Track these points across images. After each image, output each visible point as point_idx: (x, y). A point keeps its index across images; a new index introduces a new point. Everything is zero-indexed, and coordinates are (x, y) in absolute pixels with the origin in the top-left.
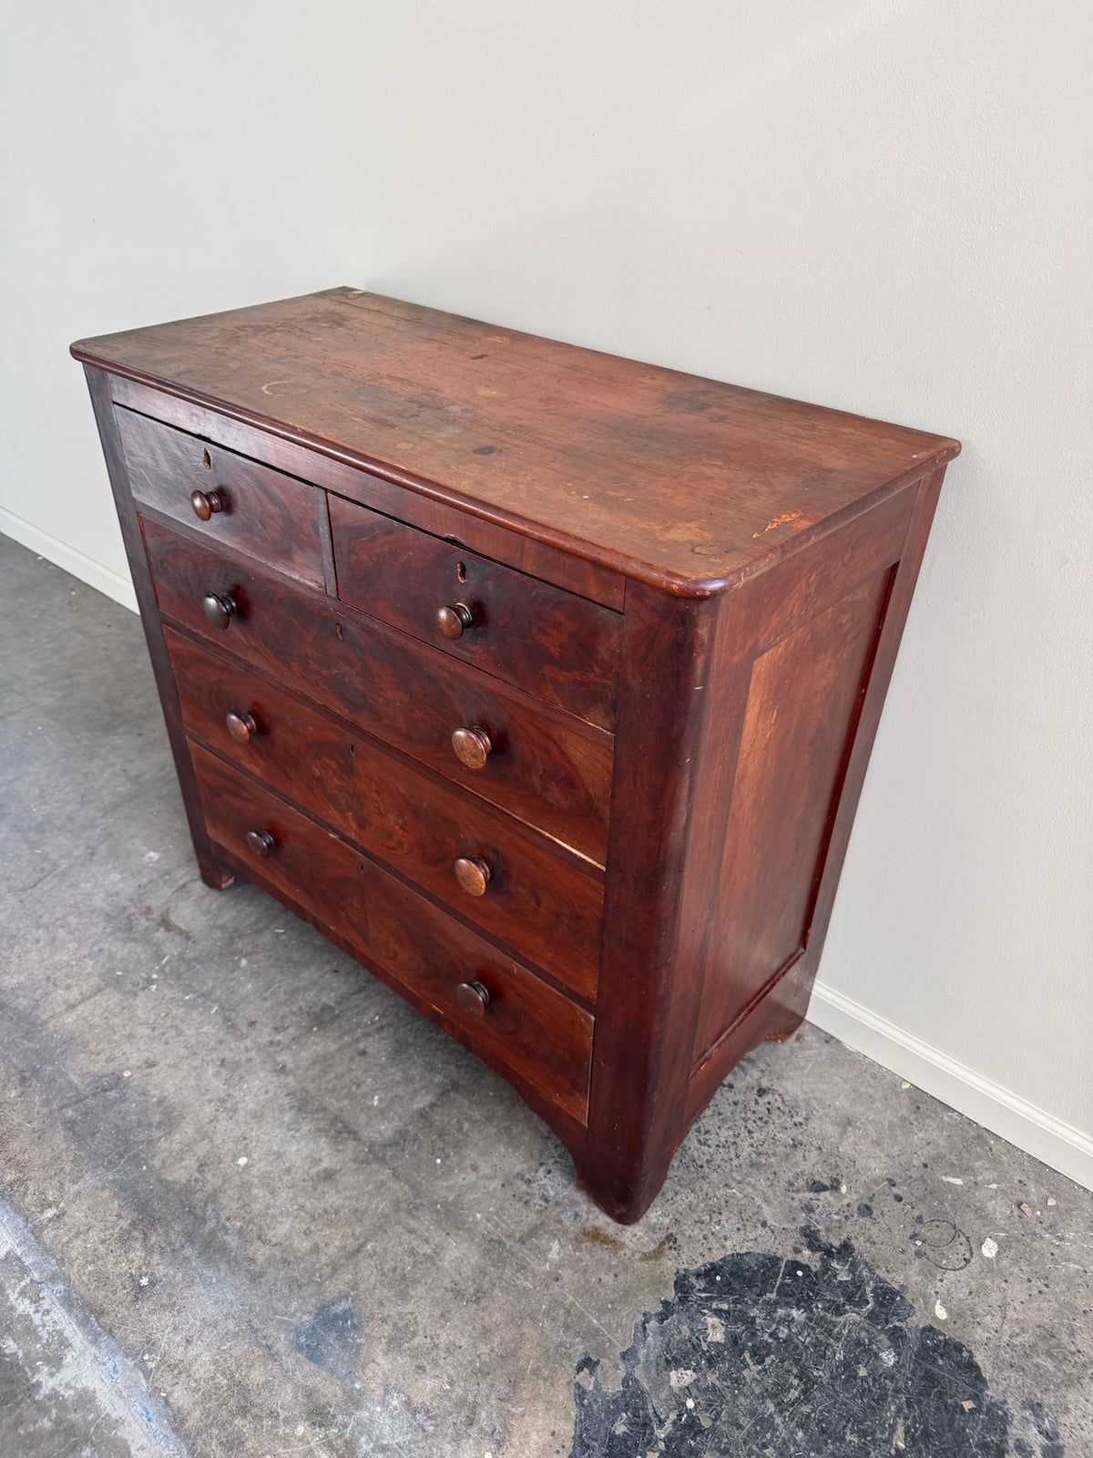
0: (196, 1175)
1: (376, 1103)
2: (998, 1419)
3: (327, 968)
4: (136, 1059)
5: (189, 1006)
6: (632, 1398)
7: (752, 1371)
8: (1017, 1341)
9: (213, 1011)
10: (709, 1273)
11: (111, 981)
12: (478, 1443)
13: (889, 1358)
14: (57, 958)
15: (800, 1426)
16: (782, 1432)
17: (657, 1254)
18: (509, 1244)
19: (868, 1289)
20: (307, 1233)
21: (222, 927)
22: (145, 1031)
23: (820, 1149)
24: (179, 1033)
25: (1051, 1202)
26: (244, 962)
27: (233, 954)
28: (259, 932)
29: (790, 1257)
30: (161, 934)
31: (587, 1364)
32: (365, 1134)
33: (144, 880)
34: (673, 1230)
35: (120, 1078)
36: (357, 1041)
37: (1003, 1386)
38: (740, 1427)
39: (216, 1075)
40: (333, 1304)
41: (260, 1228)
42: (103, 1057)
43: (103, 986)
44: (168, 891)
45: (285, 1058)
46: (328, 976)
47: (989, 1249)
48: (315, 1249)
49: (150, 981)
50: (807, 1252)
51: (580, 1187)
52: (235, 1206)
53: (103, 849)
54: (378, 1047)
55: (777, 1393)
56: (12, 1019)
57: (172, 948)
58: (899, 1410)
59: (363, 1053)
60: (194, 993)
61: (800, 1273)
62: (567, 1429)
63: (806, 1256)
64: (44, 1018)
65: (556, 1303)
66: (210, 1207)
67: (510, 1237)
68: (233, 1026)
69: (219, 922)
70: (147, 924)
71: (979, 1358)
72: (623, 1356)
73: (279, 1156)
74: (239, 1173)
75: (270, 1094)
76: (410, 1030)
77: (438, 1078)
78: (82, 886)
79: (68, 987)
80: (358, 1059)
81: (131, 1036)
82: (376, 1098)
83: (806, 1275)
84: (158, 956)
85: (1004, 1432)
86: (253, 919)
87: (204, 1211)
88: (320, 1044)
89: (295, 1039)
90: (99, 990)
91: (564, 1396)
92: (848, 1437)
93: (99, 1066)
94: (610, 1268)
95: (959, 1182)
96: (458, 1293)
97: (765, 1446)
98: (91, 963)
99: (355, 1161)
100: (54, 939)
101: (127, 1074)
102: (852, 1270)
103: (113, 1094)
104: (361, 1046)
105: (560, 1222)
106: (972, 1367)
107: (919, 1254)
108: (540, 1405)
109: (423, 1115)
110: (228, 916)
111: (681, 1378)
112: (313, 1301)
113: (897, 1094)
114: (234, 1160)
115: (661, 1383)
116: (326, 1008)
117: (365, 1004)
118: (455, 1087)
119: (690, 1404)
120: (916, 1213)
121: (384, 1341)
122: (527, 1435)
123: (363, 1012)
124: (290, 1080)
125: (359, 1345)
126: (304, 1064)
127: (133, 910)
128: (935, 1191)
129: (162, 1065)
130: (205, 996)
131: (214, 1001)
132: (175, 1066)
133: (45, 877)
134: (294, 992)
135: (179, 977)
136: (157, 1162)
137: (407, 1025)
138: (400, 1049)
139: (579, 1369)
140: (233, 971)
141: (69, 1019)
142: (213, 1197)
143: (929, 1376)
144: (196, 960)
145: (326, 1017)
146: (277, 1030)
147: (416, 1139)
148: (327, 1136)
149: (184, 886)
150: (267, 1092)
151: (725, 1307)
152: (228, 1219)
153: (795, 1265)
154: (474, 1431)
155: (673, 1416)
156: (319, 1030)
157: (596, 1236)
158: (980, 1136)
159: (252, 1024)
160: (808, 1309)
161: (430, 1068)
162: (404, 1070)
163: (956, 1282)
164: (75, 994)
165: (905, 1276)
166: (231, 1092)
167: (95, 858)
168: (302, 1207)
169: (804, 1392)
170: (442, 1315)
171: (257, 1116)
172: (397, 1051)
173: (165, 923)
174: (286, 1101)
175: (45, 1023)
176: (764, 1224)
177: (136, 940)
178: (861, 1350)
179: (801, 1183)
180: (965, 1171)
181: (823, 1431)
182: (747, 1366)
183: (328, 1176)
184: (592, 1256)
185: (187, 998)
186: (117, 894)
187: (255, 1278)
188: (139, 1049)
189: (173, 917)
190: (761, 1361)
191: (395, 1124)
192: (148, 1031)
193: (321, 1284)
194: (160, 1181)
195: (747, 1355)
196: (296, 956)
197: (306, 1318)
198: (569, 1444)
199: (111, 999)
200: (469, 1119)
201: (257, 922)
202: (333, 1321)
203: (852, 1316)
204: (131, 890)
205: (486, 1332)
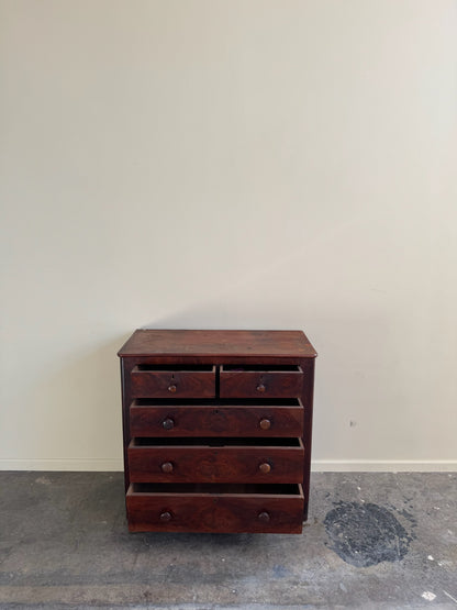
0: (217, 569)
2: (385, 509)
6: (338, 543)
8: (376, 498)
9: (174, 541)
10: (327, 518)
12: (325, 566)
13: (364, 512)
17: (316, 522)
18: (292, 537)
19: (351, 505)
20: (254, 561)
22: (162, 555)
24: (173, 550)
25: (360, 477)
29: (335, 508)
31: (326, 543)
34: (315, 517)
37: (380, 504)
38: (356, 535)
40: (275, 567)
41: (244, 567)
43: (136, 554)
47: (359, 489)
49: (148, 546)
52: (233, 567)
55: (355, 527)
58: (372, 517)
60: (164, 541)
61: (339, 509)
62: (335, 554)
63: (337, 506)
64: (130, 570)
65: (310, 539)
66: (229, 571)
68: (184, 540)
70: (127, 536)
71: (374, 503)
72: (329, 538)
73: (230, 554)
74: (226, 562)
75: (212, 546)
78: (93, 540)
79: (126, 560)
83: (341, 509)
85: (387, 510)
87: (228, 573)
90: (137, 556)
91: (328, 550)
92: (371, 525)
93: (162, 568)
94: (312, 528)
95: (345, 482)
96: (294, 550)
97: (362, 534)
98: (125, 552)
99: (246, 545)
101: (172, 565)
102: (346, 504)
106: (374, 505)
107: (352, 495)
108: (327, 554)
111: (341, 535)
112: (270, 569)
114: (222, 561)
115: (339, 538)
119: (346, 537)
120: (345, 490)
121: (291, 565)
122: (330, 559)
125: (288, 569)
127: (118, 536)
128: (344, 485)
129: (178, 558)
130: (168, 539)
131: (172, 539)
135: (154, 541)
136: (205, 573)
139: (326, 545)
141: (138, 565)
142: (227, 569)
143: (371, 510)
148: (235, 545)
150: (210, 547)
151: (335, 521)
152: (235, 570)
153: (337, 509)
154: (322, 565)
155: (346, 540)
158: (341, 474)
160: (347, 513)
163: (360, 495)
164: (131, 561)
165: (353, 500)
166: (202, 551)
167: (86, 532)
168: (247, 558)
169: (359, 524)
170: (295, 554)
171: (214, 551)
174: (217, 545)
175: (132, 570)
176: (326, 506)
177: (130, 541)
178: (359, 513)
179: (324, 497)
180: (344, 480)
181: (367, 527)
182: (348, 527)
183: (244, 550)
185: (163, 543)
186: (107, 536)
187: (254, 574)
188: (167, 559)
190: (349, 525)
192: (164, 554)
193: (268, 566)
194: (211, 575)
195: (346, 525)
197: (273, 573)
199: (143, 555)
202: (278, 569)
203: (353, 510)
204: (110, 533)
205: (305, 551)
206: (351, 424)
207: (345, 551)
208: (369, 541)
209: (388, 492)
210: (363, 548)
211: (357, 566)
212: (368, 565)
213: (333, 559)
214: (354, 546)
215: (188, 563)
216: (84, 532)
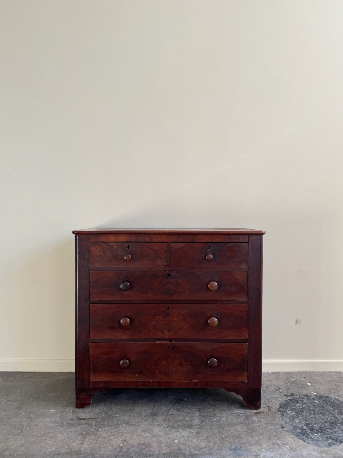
0: (170, 449)
1: (188, 419)
2: (338, 400)
3: (140, 407)
4: (119, 442)
5: (116, 428)
6: (295, 427)
7: (304, 414)
8: (327, 391)
9: (124, 425)
10: (280, 407)
11: (84, 435)
12: (284, 447)
13: (317, 402)
14: (59, 439)
15: (319, 415)
16: (318, 417)
17: (270, 410)
18: (246, 422)
19: (303, 396)
20: (209, 442)
21: (99, 413)
22: (111, 437)
23: (271, 385)
24: (123, 433)
25: (308, 375)
26: (117, 415)
27: (111, 415)
28: (111, 409)
29: (287, 399)
30: (82, 421)
31: (282, 428)
32: (194, 424)
33: (59, 415)
34: (267, 406)
35: (121, 447)
36: (167, 413)
37: (333, 396)
38: (313, 420)
39: (145, 433)
40: (231, 447)
41: (198, 447)
42: (109, 446)
43: (84, 437)
44: (70, 414)
45: (156, 423)
46: (142, 408)
47: (309, 384)
48: (214, 443)
49: (97, 429)
50: (288, 397)
51: (245, 409)
52: (187, 448)
53: (32, 416)
54: (173, 412)
55: (311, 414)
56: (67, 455)
57: (93, 422)
58: (327, 406)
60: (113, 425)
61: (292, 400)
62: (292, 436)
63: (289, 398)
64: (77, 449)
65: (266, 424)
66: (182, 451)
67: (245, 421)
68: (134, 425)
70: (76, 422)
71: (326, 395)
72: (285, 423)
73: (183, 436)
74: (179, 443)
75: (163, 430)
76: (176, 407)
77: (194, 410)
78: (40, 424)
79: (73, 442)
80: (172, 415)
81: (110, 440)
82: (187, 418)
83: (293, 400)
84: (90, 425)
85: (340, 400)
86: (105, 408)
87: (182, 452)
88: (160, 419)
89: (153, 420)
90: (85, 438)
91: (286, 433)
92: (326, 412)
93: (111, 448)
94: (266, 415)
95: (294, 379)
96: (250, 433)
97: (319, 420)
98: (72, 435)
99: (199, 428)
100: (51, 437)
101: (122, 445)
102: (297, 396)
103: (124, 450)
104: (170, 413)
105: (249, 415)
106: (327, 397)
107: (302, 389)
108: (285, 436)
109: (201, 416)
110: (97, 411)
111: (297, 420)
112: (227, 449)
113: (270, 374)
114: (174, 442)
115: (296, 423)
116: (151, 412)
117: (159, 408)
118: (200, 409)
119: (303, 422)
120: (295, 385)
121: (248, 445)
122: (289, 441)
123: (161, 409)
124: (163, 426)
125: (245, 449)
126: (162, 422)
127: (66, 421)
128: (293, 382)
129: (128, 439)
130: (118, 424)
131: (122, 424)
133: (23, 428)
134: (139, 414)
135: (103, 425)
136: (157, 452)
137: (174, 406)
138: (179, 410)
139: (283, 429)
140: (117, 418)
141: (85, 445)
142: (180, 449)
143: (324, 400)
144: (103, 420)
145: (154, 413)
146: (146, 421)
147: (206, 419)
148: (187, 428)
149: (73, 411)
150: (162, 430)
151: (289, 409)
152: (189, 450)
153: (290, 400)
154: (281, 445)
155: (303, 425)
156: (155, 416)
157: (257, 413)
158: (288, 373)
159: (138, 422)
160: (299, 403)
161: (190, 409)
162: (186, 412)
163: (311, 389)
164: (78, 442)
165: (304, 392)
166: (154, 434)
167: (33, 418)
168: (201, 440)
169: (313, 411)
170: (252, 436)
171: (166, 434)
173: (80, 419)
174: (169, 429)
175: (79, 450)
176: (278, 398)
177: (78, 426)
178: (312, 403)
179: (275, 391)
180: (293, 378)
181: (322, 414)
182: (303, 414)
183: (198, 433)
184: (262, 415)
185: (113, 427)
186: (55, 421)
187: (210, 454)
188: (117, 440)
189: (81, 417)
190: (303, 412)
191: (198, 419)
192: (113, 437)
193: (224, 446)
194: (164, 454)
195: (300, 412)
196: (128, 408)
197: (230, 452)
198: (296, 437)
199: (91, 437)
200: (210, 411)
201: (107, 408)
202: (235, 449)
203: (305, 400)
204: (58, 419)
205: (262, 434)
206: (297, 322)
207: (304, 433)
208: (327, 425)
209: (338, 386)
210: (322, 431)
211: (318, 445)
212: (329, 445)
213: (292, 440)
214: (312, 430)
215: (139, 444)
216: (31, 418)
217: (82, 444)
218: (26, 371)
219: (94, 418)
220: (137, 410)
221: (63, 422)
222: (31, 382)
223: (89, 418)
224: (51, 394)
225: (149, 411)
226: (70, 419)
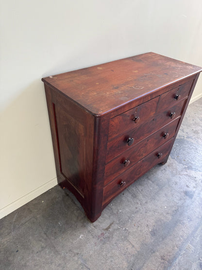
0: (169, 214)
4: (146, 229)
5: (132, 220)
9: (134, 215)
11: (126, 238)
14: (118, 254)
20: (176, 197)
21: (110, 216)
22: (139, 229)
24: (140, 221)
26: (120, 211)
27: (117, 213)
28: (112, 209)
30: (111, 230)
33: (91, 237)
35: (151, 231)
36: (139, 191)
39: (149, 213)
41: (176, 204)
42: (147, 236)
44: (96, 231)
45: (144, 202)
46: (124, 195)
48: (178, 196)
49: (125, 230)
52: (174, 208)
53: (76, 251)
54: (140, 188)
57: (115, 226)
59: (142, 190)
64: (136, 252)
66: (175, 211)
68: (137, 211)
69: (108, 217)
73: (164, 202)
77: (146, 180)
78: (91, 253)
79: (127, 249)
81: (141, 231)
82: (151, 188)
84: (118, 229)
86: (108, 211)
88: (140, 196)
89: (139, 200)
90: (128, 241)
93: (149, 236)
98: (120, 245)
100: (111, 257)
103: (155, 232)
104: (140, 190)
109: (153, 182)
110: (106, 215)
116: (132, 196)
117: (131, 190)
118: (147, 178)
123: (133, 190)
124: (148, 201)
126: (144, 199)
127: (102, 238)
129: (147, 223)
130: (130, 217)
132: (148, 221)
133: (85, 266)
134: (128, 201)
135: (125, 224)
138: (140, 185)
140: (123, 213)
141: (136, 246)
142: (173, 211)
144: (119, 220)
145: (134, 196)
146: (138, 204)
148: (159, 195)
149: (95, 227)
156: (137, 197)
159: (136, 208)
161: (144, 181)
162: (145, 184)
164: (130, 247)
166: (152, 210)
168: (172, 198)
171: (157, 206)
172: (141, 185)
173: (107, 229)
175: (138, 252)
177: (112, 235)
186: (96, 243)
188: (144, 229)
189: (105, 228)
191: (155, 186)
192: (139, 227)
194: (171, 220)
196: (119, 201)
199: (131, 238)
201: (108, 209)
215: (156, 222)
216: (78, 254)
217: (133, 246)
218: (6, 215)
219: (113, 223)
220: (124, 199)
221: (101, 240)
222: (27, 223)
223: (111, 225)
224: (59, 223)
225: (130, 196)
226: (101, 234)
